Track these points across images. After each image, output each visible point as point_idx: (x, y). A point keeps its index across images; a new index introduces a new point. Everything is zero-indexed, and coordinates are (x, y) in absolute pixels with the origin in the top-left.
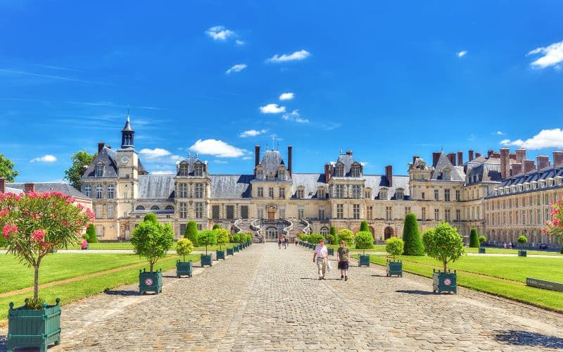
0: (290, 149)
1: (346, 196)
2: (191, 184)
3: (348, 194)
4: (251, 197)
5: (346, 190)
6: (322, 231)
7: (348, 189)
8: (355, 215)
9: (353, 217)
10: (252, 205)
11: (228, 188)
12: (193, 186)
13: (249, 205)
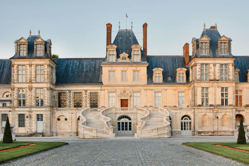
0: (145, 26)
1: (212, 78)
2: (31, 65)
3: (215, 76)
4: (101, 83)
5: (212, 70)
6: (183, 121)
7: (215, 69)
8: (222, 100)
9: (220, 103)
10: (103, 92)
11: (76, 73)
12: (33, 67)
13: (99, 91)
